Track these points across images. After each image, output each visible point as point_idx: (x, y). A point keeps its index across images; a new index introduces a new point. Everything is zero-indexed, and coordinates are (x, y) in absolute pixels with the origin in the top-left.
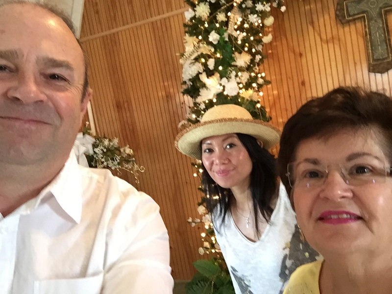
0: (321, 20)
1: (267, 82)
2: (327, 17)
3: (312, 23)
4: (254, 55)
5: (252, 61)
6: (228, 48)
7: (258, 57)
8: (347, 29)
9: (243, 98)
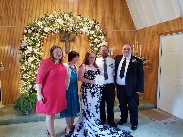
0: (56, 40)
1: (43, 51)
2: (58, 39)
3: (54, 40)
4: (41, 44)
5: (40, 46)
6: (35, 41)
7: (42, 45)
8: (62, 43)
9: (38, 54)
